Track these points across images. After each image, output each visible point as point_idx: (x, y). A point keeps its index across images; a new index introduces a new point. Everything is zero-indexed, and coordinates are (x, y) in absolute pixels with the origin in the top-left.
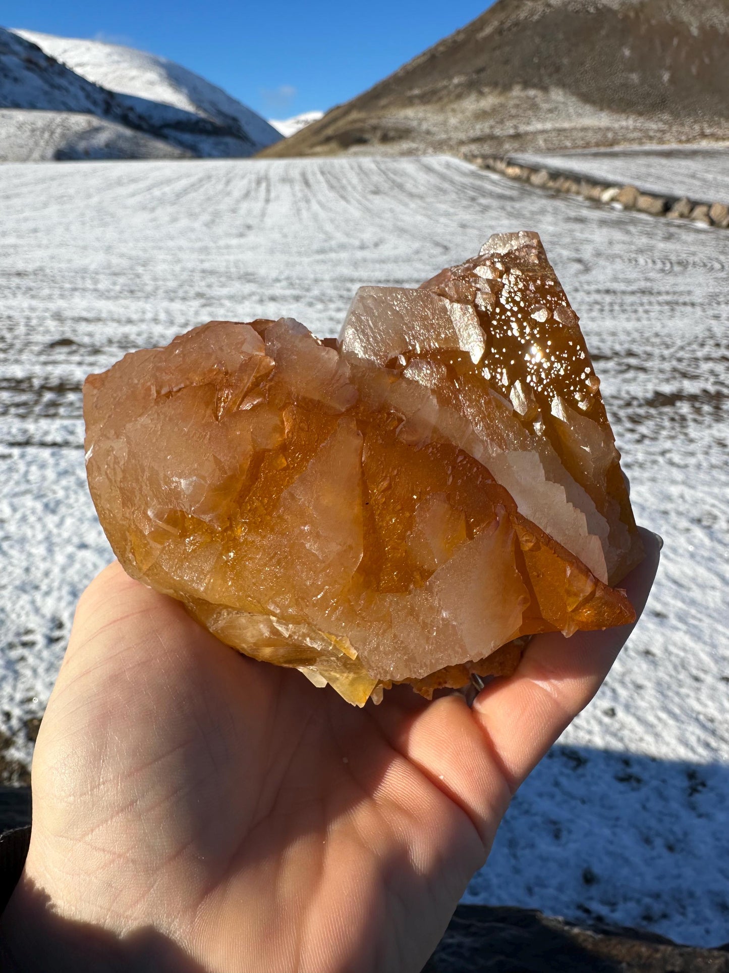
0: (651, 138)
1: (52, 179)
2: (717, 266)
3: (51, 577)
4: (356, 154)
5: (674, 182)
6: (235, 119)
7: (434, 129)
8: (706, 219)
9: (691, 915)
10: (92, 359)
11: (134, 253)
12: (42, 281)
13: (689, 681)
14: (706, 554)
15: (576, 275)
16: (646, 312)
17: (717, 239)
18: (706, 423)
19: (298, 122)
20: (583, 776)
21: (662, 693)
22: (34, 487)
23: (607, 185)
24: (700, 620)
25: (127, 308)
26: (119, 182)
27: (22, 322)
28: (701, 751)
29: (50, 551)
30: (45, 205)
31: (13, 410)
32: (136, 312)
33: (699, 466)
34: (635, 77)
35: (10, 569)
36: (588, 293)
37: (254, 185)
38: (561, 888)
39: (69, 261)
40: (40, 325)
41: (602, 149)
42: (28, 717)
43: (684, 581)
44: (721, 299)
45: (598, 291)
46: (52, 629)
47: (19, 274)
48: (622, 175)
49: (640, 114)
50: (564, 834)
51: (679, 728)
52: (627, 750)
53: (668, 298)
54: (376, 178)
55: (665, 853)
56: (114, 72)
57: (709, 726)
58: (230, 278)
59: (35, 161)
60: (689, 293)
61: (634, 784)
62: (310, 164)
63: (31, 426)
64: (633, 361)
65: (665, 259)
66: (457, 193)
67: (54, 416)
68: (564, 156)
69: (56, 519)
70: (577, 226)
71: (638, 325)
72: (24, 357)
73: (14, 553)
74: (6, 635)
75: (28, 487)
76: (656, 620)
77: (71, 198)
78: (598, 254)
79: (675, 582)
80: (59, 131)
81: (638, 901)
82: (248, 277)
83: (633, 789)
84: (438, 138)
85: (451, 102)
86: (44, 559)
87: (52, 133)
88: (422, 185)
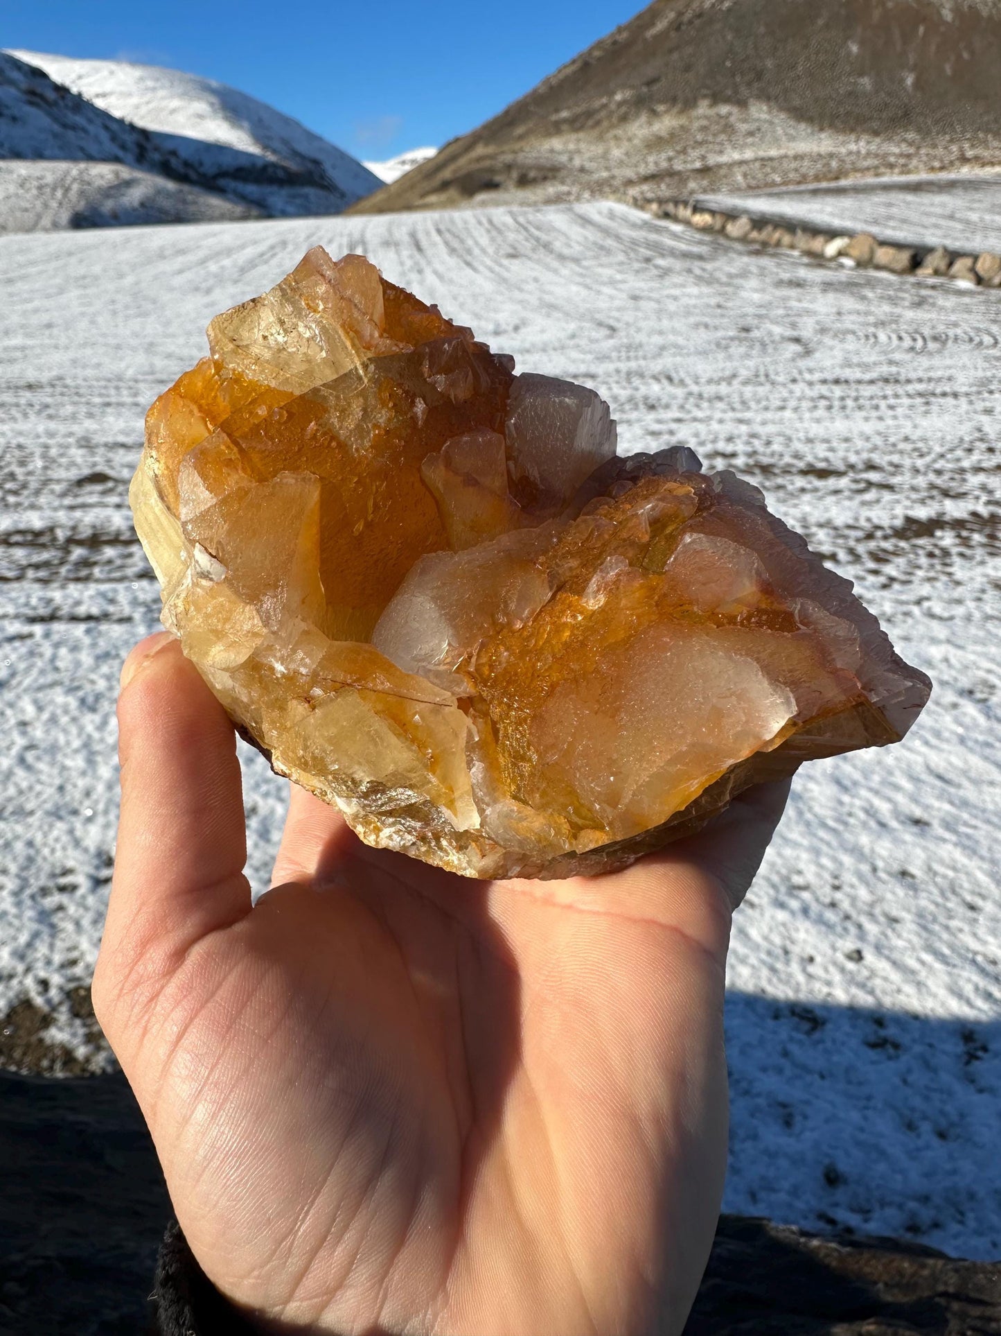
0: (891, 166)
1: (70, 254)
3: (94, 796)
4: (483, 204)
5: (925, 227)
6: (316, 162)
7: (587, 165)
8: (971, 276)
9: (972, 1224)
11: (185, 352)
12: (62, 394)
13: (962, 910)
14: (981, 738)
15: (793, 360)
16: (891, 407)
17: (987, 302)
18: (978, 558)
19: (403, 163)
20: (821, 1041)
21: (925, 928)
22: (65, 677)
23: (832, 234)
24: (975, 827)
26: (161, 255)
27: (38, 451)
28: (980, 1003)
29: (91, 762)
30: (61, 291)
31: (31, 574)
33: (968, 618)
34: (866, 82)
35: (38, 788)
36: (810, 384)
38: (795, 1192)
39: (98, 365)
40: (62, 455)
41: (824, 185)
42: (72, 985)
43: (950, 776)
44: (995, 386)
45: (824, 382)
46: (97, 868)
47: (30, 387)
48: (854, 219)
49: (876, 133)
50: (798, 1119)
51: (950, 974)
52: (880, 1004)
53: (921, 387)
54: (511, 236)
55: (935, 1142)
56: (148, 103)
57: (989, 970)
59: (46, 230)
60: (950, 379)
61: (891, 1051)
62: (422, 220)
63: (57, 595)
64: (874, 476)
65: (915, 334)
66: (626, 253)
67: (87, 579)
68: (771, 195)
69: (97, 718)
70: (793, 292)
71: (881, 426)
72: (42, 500)
73: (41, 766)
74: (37, 878)
75: (56, 676)
76: (915, 829)
77: (96, 278)
78: (823, 331)
79: (940, 777)
80: (75, 187)
81: (900, 1207)
83: (890, 1058)
84: (596, 176)
85: (612, 126)
86: (83, 773)
87: (67, 190)
88: (578, 243)
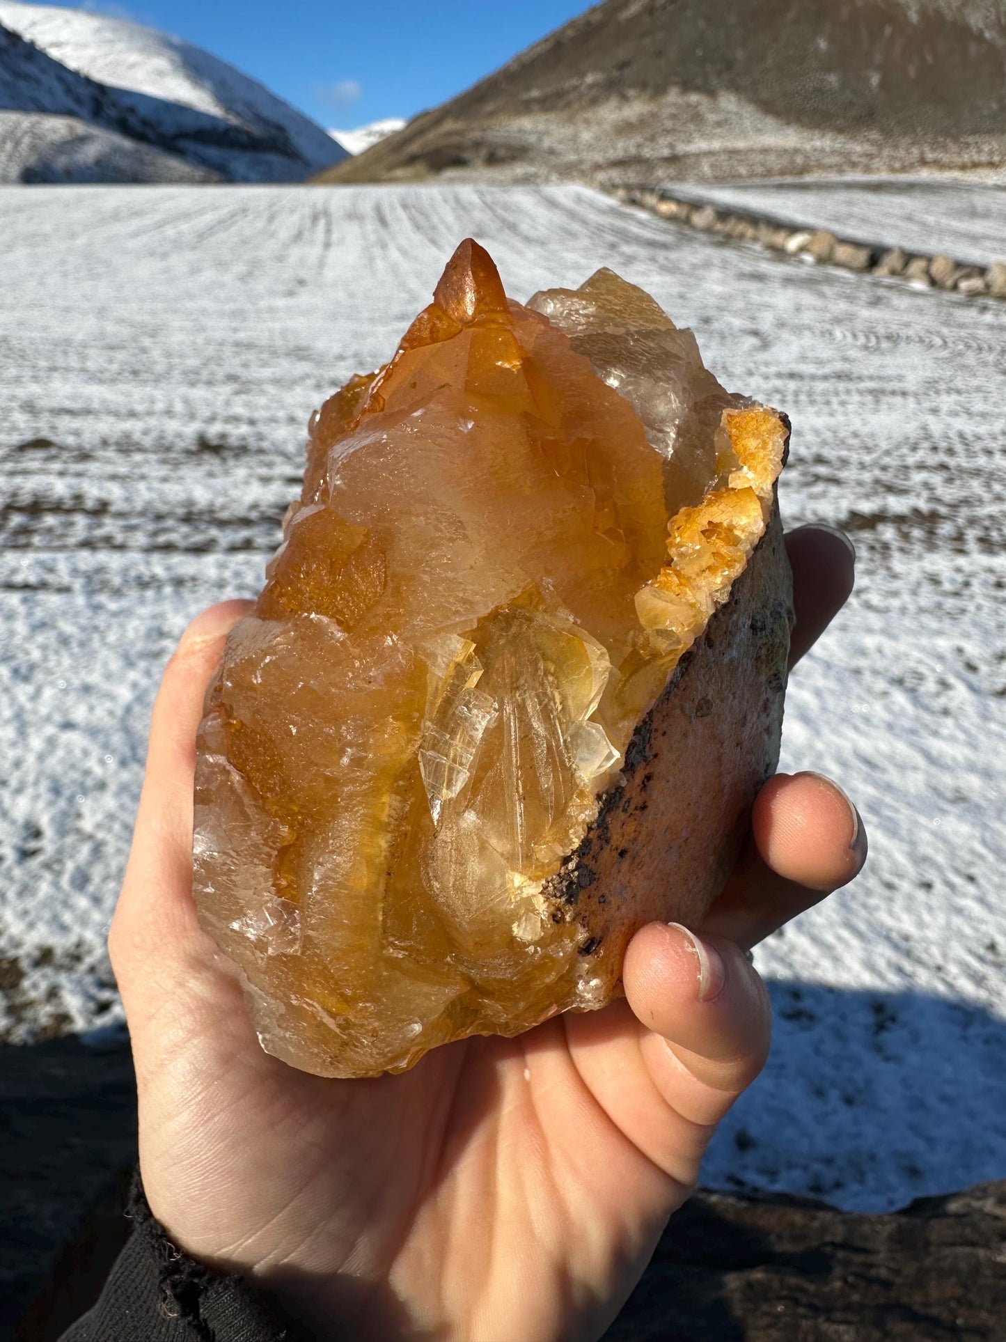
0: (854, 165)
1: (19, 210)
2: (938, 341)
3: (25, 767)
4: (451, 181)
5: (883, 226)
6: (280, 128)
7: (559, 147)
8: (926, 278)
9: (871, 1181)
10: (79, 467)
11: (138, 318)
12: (6, 356)
13: (880, 889)
14: (907, 724)
15: (751, 353)
16: (843, 404)
17: (939, 305)
18: (916, 552)
19: (370, 134)
21: (845, 906)
23: (794, 229)
24: (896, 811)
25: (127, 395)
26: (116, 216)
28: (891, 976)
29: (22, 732)
30: (9, 248)
32: (142, 401)
33: (903, 610)
34: (833, 79)
36: (766, 377)
37: (308, 222)
39: (45, 328)
40: (4, 420)
41: (789, 179)
43: (878, 760)
44: (942, 386)
45: (779, 375)
46: (25, 839)
48: (815, 215)
49: (840, 131)
51: (865, 949)
52: (797, 978)
53: (872, 385)
54: (478, 215)
55: (841, 1107)
56: (106, 55)
57: (903, 946)
58: (274, 353)
60: (900, 378)
61: (805, 1022)
62: (387, 194)
64: (822, 470)
65: (870, 332)
66: (591, 238)
67: (26, 547)
68: (737, 187)
69: (30, 689)
70: (753, 286)
71: (832, 421)
77: (46, 237)
78: (781, 324)
79: (867, 762)
80: (27, 140)
81: (805, 1168)
82: (300, 353)
83: (804, 1029)
84: (565, 159)
85: (582, 109)
86: (13, 744)
87: (17, 143)
88: (542, 225)
